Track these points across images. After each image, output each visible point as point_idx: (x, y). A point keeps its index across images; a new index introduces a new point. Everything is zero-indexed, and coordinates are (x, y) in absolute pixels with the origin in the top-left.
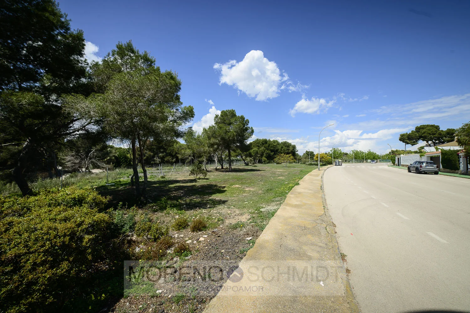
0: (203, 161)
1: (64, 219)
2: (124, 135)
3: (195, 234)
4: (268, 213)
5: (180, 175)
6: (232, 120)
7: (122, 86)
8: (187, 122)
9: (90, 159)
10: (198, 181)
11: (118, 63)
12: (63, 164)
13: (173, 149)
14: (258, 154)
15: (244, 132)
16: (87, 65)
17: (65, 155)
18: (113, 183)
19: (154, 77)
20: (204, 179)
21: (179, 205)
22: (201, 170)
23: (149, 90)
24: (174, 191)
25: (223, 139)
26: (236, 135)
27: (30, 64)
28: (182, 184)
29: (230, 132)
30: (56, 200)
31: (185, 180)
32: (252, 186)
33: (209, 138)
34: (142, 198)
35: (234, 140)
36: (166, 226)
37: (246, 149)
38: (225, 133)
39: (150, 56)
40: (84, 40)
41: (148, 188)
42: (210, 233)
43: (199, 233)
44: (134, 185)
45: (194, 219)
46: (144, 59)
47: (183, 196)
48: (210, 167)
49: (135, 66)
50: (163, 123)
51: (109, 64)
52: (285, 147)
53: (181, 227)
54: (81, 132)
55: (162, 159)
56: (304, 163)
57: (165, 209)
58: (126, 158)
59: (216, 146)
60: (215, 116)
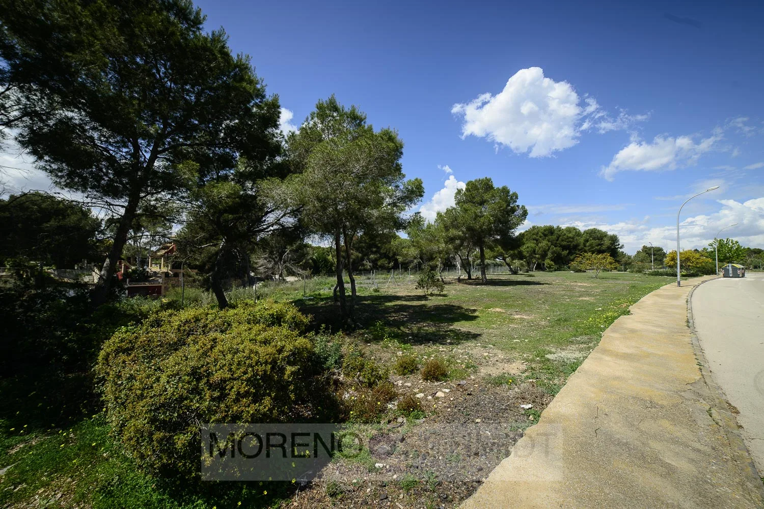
0: (437, 266)
1: (264, 342)
2: (326, 229)
3: (428, 384)
4: (564, 364)
5: (401, 288)
6: (486, 196)
7: (324, 160)
8: (413, 205)
9: (285, 262)
10: (430, 298)
11: (318, 129)
12: (256, 269)
13: (390, 248)
14: (535, 254)
15: (509, 215)
16: (283, 138)
17: (258, 258)
18: (312, 296)
19: (366, 141)
20: (440, 295)
21: (401, 335)
22: (433, 281)
23: (358, 160)
24: (393, 312)
25: (470, 229)
26: (495, 221)
27: (227, 147)
28: (404, 303)
29: (483, 216)
30: (254, 316)
31: (410, 296)
32: (526, 311)
33: (447, 228)
34: (349, 321)
35: (490, 229)
36: (384, 365)
37: (512, 245)
38: (475, 219)
39: (359, 113)
40: (280, 106)
41: (356, 306)
42: (453, 387)
43: (436, 384)
44: (338, 301)
45: (425, 359)
46: (351, 117)
47: (407, 321)
48: (449, 276)
49: (339, 130)
50: (378, 208)
51: (307, 133)
52: (594, 239)
53: (406, 371)
54: (275, 227)
55: (374, 262)
56: (640, 272)
57: (382, 339)
58: (326, 261)
59: (458, 242)
60: (456, 191)
